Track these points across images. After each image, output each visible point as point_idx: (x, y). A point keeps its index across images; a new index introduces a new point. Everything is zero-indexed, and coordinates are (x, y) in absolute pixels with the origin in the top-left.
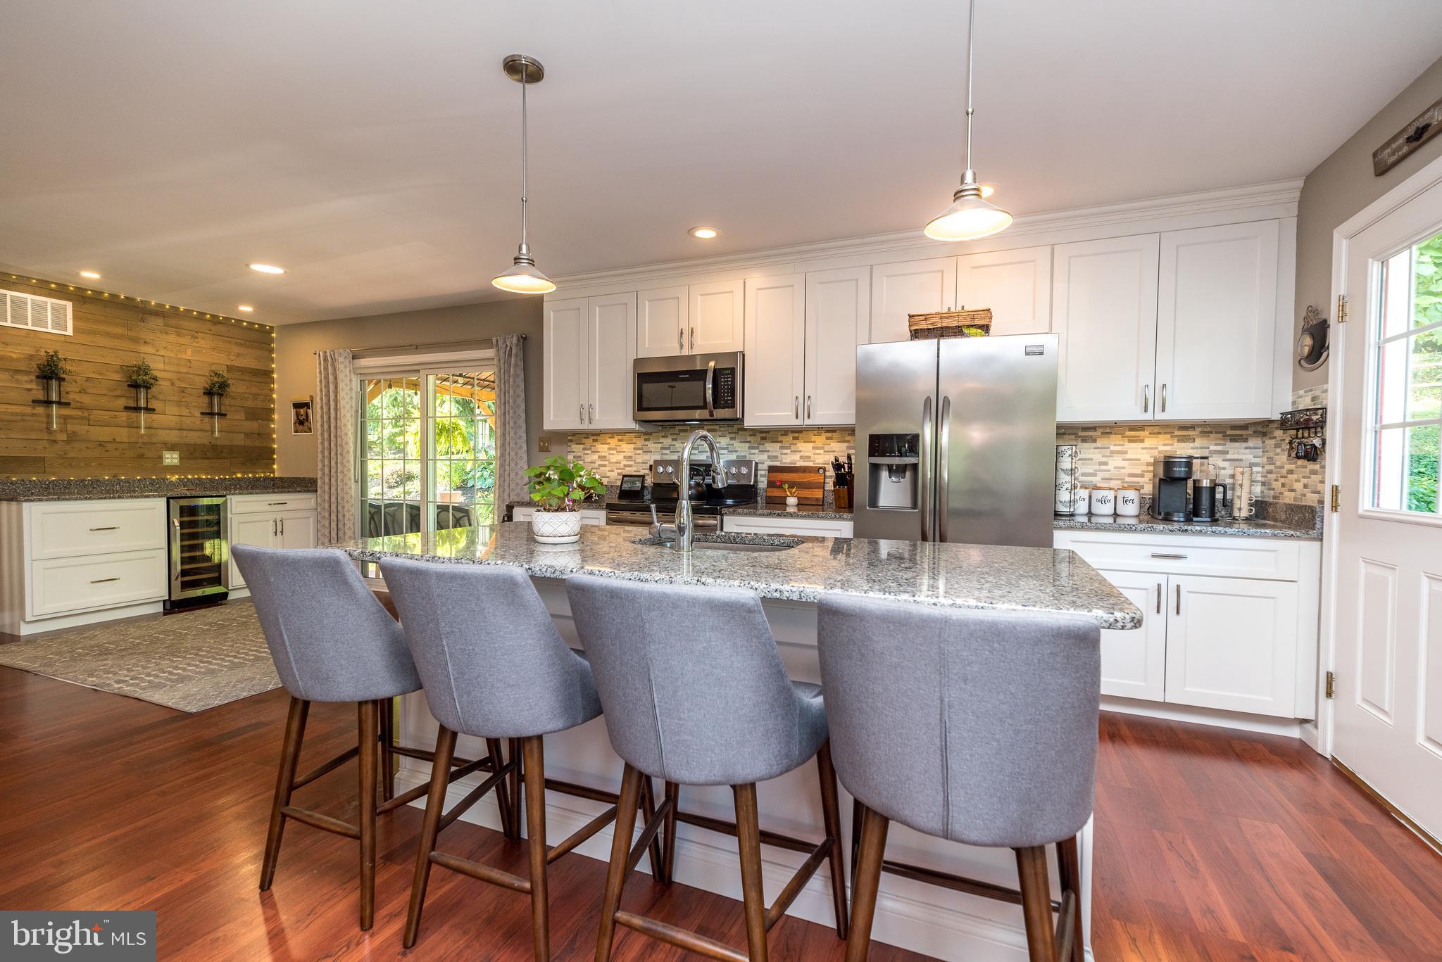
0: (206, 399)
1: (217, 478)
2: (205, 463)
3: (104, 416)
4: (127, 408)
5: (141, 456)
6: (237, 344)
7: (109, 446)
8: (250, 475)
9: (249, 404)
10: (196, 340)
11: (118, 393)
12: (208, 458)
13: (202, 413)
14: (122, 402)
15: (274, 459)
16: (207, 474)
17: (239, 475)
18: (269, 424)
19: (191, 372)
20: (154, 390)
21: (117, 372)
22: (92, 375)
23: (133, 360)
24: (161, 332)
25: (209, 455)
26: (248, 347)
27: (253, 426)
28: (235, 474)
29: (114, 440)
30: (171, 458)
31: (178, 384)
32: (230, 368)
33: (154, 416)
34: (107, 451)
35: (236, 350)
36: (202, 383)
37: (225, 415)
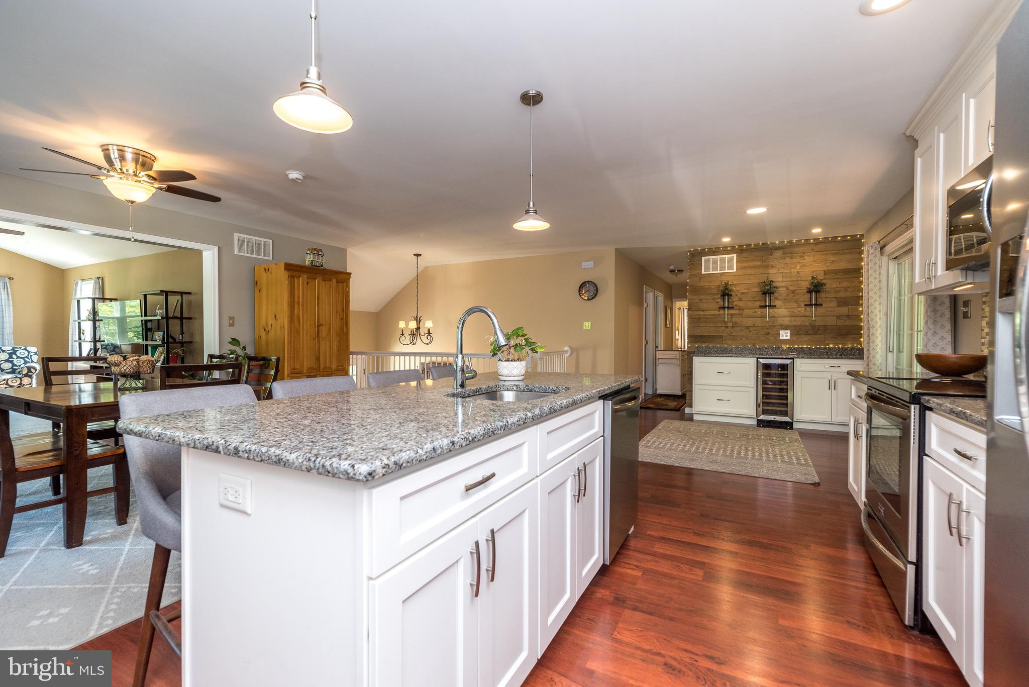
0: (809, 295)
1: (814, 347)
2: (806, 338)
3: (749, 312)
4: (761, 307)
5: (768, 334)
6: (832, 254)
7: (752, 329)
8: (840, 346)
9: (842, 295)
10: (803, 258)
11: (757, 299)
12: (808, 334)
13: (805, 305)
14: (758, 304)
15: (861, 334)
16: (808, 344)
17: (831, 346)
18: (858, 308)
19: (799, 279)
20: (776, 295)
21: (756, 287)
22: (744, 291)
23: (763, 278)
24: (781, 259)
25: (810, 332)
26: (841, 254)
27: (844, 310)
28: (828, 345)
29: (754, 325)
30: (785, 335)
31: (791, 288)
32: (826, 273)
33: (776, 310)
34: (750, 331)
35: (831, 258)
36: (806, 285)
37: (822, 305)
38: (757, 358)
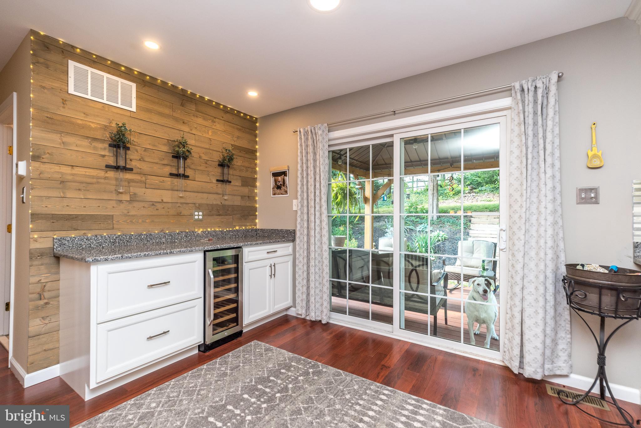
0: (219, 170)
1: (225, 230)
2: (218, 219)
3: (155, 180)
4: (172, 175)
5: (179, 215)
6: (237, 129)
7: (159, 206)
8: (244, 228)
9: (244, 174)
10: (215, 124)
11: (165, 162)
12: (219, 215)
13: (218, 180)
14: (168, 170)
15: (256, 215)
16: (219, 227)
17: (237, 228)
18: (253, 190)
19: (211, 148)
20: (188, 161)
21: (165, 145)
22: (148, 147)
23: (176, 136)
24: (194, 116)
25: (221, 212)
26: (243, 132)
27: (245, 190)
28: (235, 226)
29: (162, 200)
30: (199, 215)
31: (204, 157)
32: (235, 147)
33: (188, 182)
34: (157, 209)
35: (237, 133)
36: (217, 157)
37: (230, 182)
38: (205, 252)
